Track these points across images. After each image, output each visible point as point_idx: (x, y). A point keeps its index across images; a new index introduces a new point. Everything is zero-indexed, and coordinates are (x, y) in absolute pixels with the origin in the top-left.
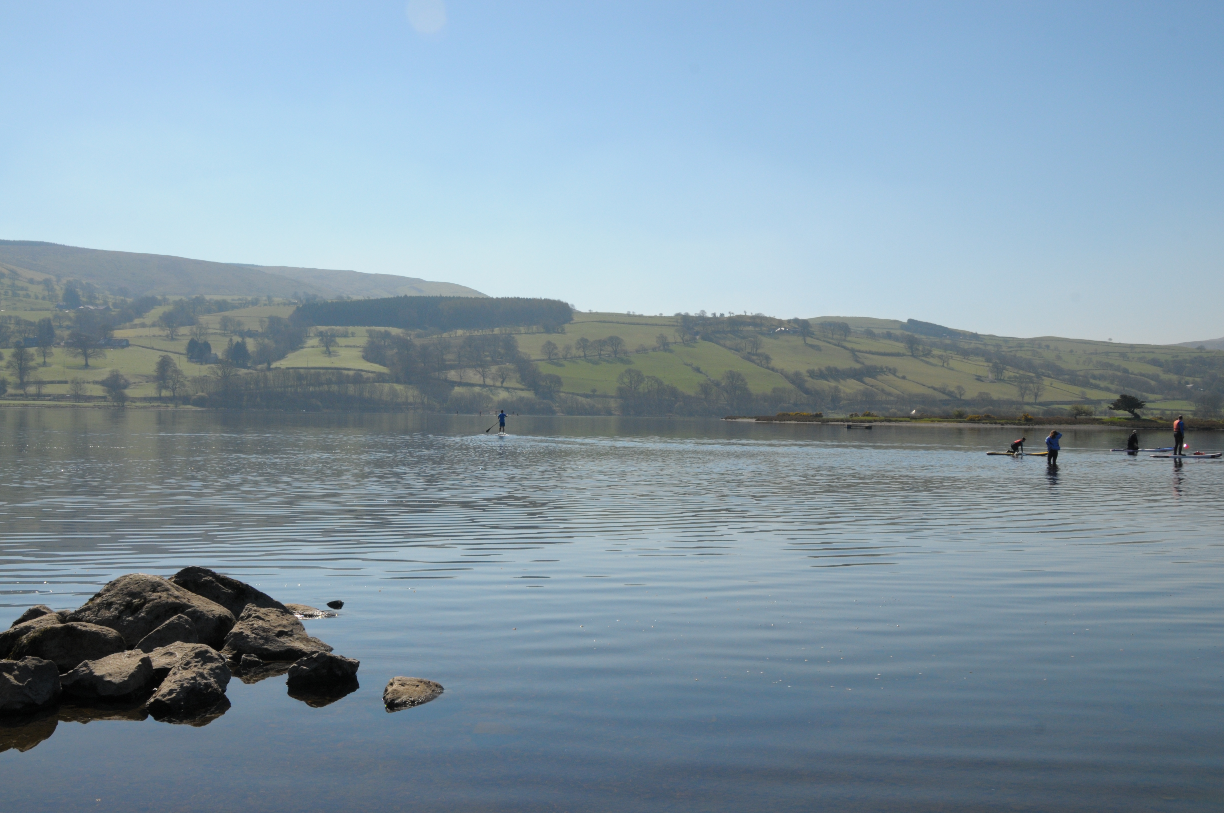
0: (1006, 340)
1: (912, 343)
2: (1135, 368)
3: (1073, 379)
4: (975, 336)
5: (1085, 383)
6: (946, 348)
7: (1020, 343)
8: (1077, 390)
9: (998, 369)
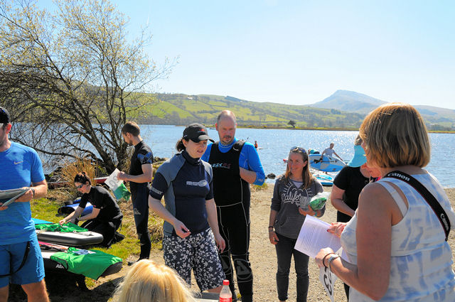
0: (256, 103)
1: (228, 103)
2: (291, 112)
3: (275, 115)
4: (247, 101)
5: (278, 116)
6: (238, 105)
7: (260, 104)
8: (276, 118)
9: (253, 112)
